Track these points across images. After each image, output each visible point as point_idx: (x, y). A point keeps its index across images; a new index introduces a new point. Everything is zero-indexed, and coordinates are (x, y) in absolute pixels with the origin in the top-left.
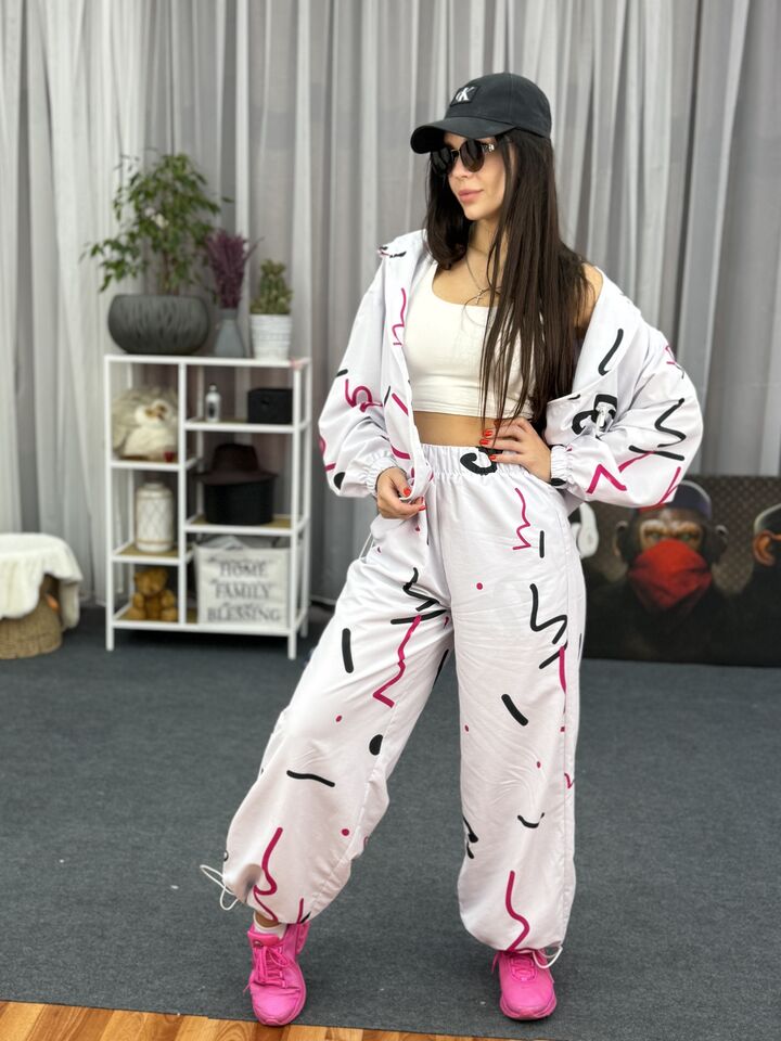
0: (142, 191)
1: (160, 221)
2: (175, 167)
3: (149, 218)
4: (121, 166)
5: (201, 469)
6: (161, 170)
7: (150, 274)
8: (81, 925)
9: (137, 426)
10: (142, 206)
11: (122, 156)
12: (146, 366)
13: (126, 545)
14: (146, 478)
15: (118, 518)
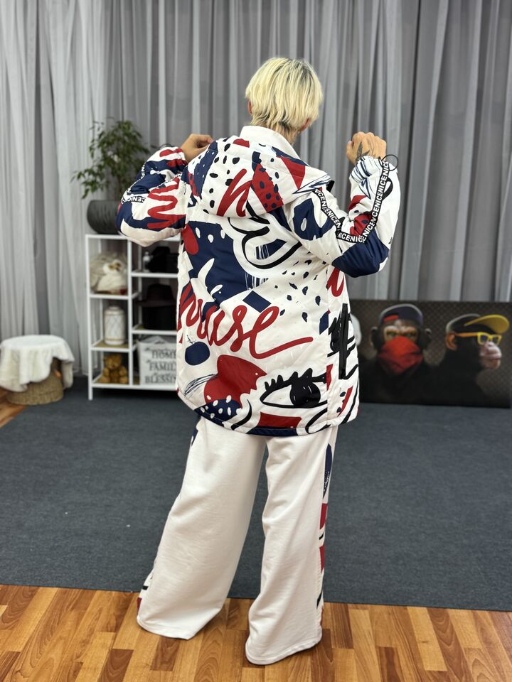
0: (106, 142)
1: (116, 158)
2: (124, 128)
3: (110, 157)
4: (93, 127)
5: (140, 299)
6: (116, 130)
7: (110, 188)
8: (77, 547)
9: (104, 275)
10: (106, 150)
11: (94, 122)
12: (109, 241)
13: (99, 341)
14: (109, 303)
15: (94, 326)
